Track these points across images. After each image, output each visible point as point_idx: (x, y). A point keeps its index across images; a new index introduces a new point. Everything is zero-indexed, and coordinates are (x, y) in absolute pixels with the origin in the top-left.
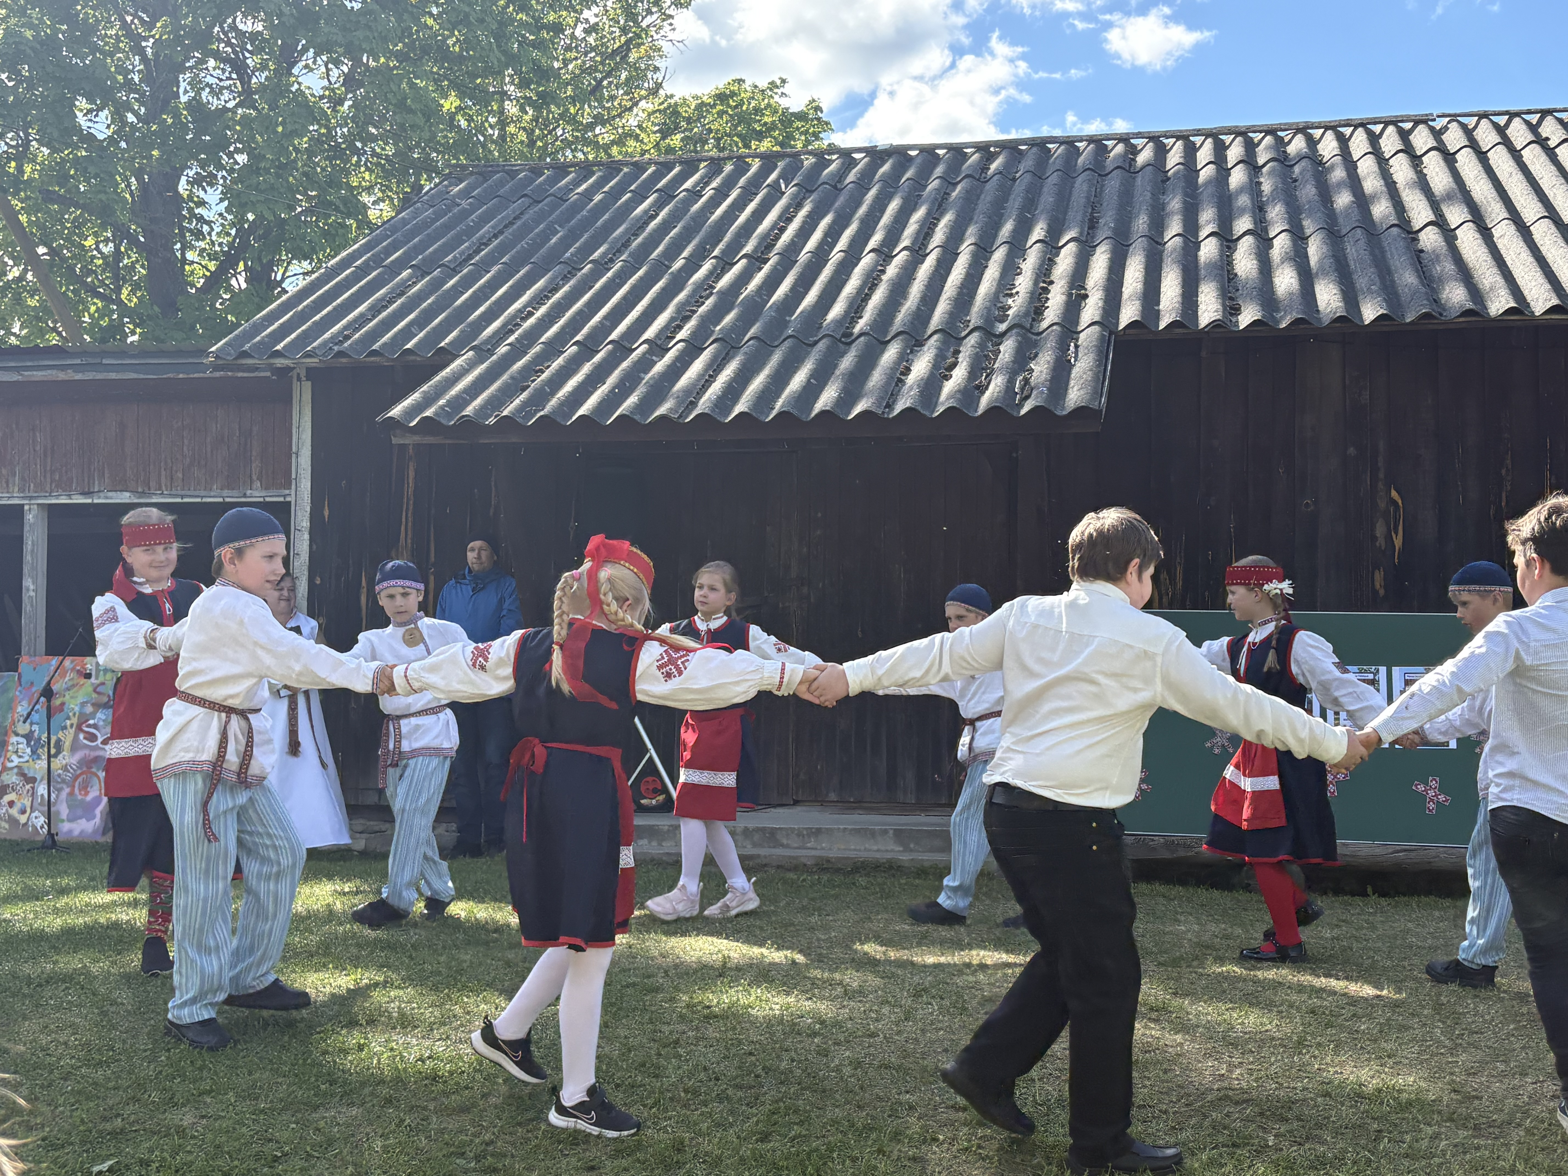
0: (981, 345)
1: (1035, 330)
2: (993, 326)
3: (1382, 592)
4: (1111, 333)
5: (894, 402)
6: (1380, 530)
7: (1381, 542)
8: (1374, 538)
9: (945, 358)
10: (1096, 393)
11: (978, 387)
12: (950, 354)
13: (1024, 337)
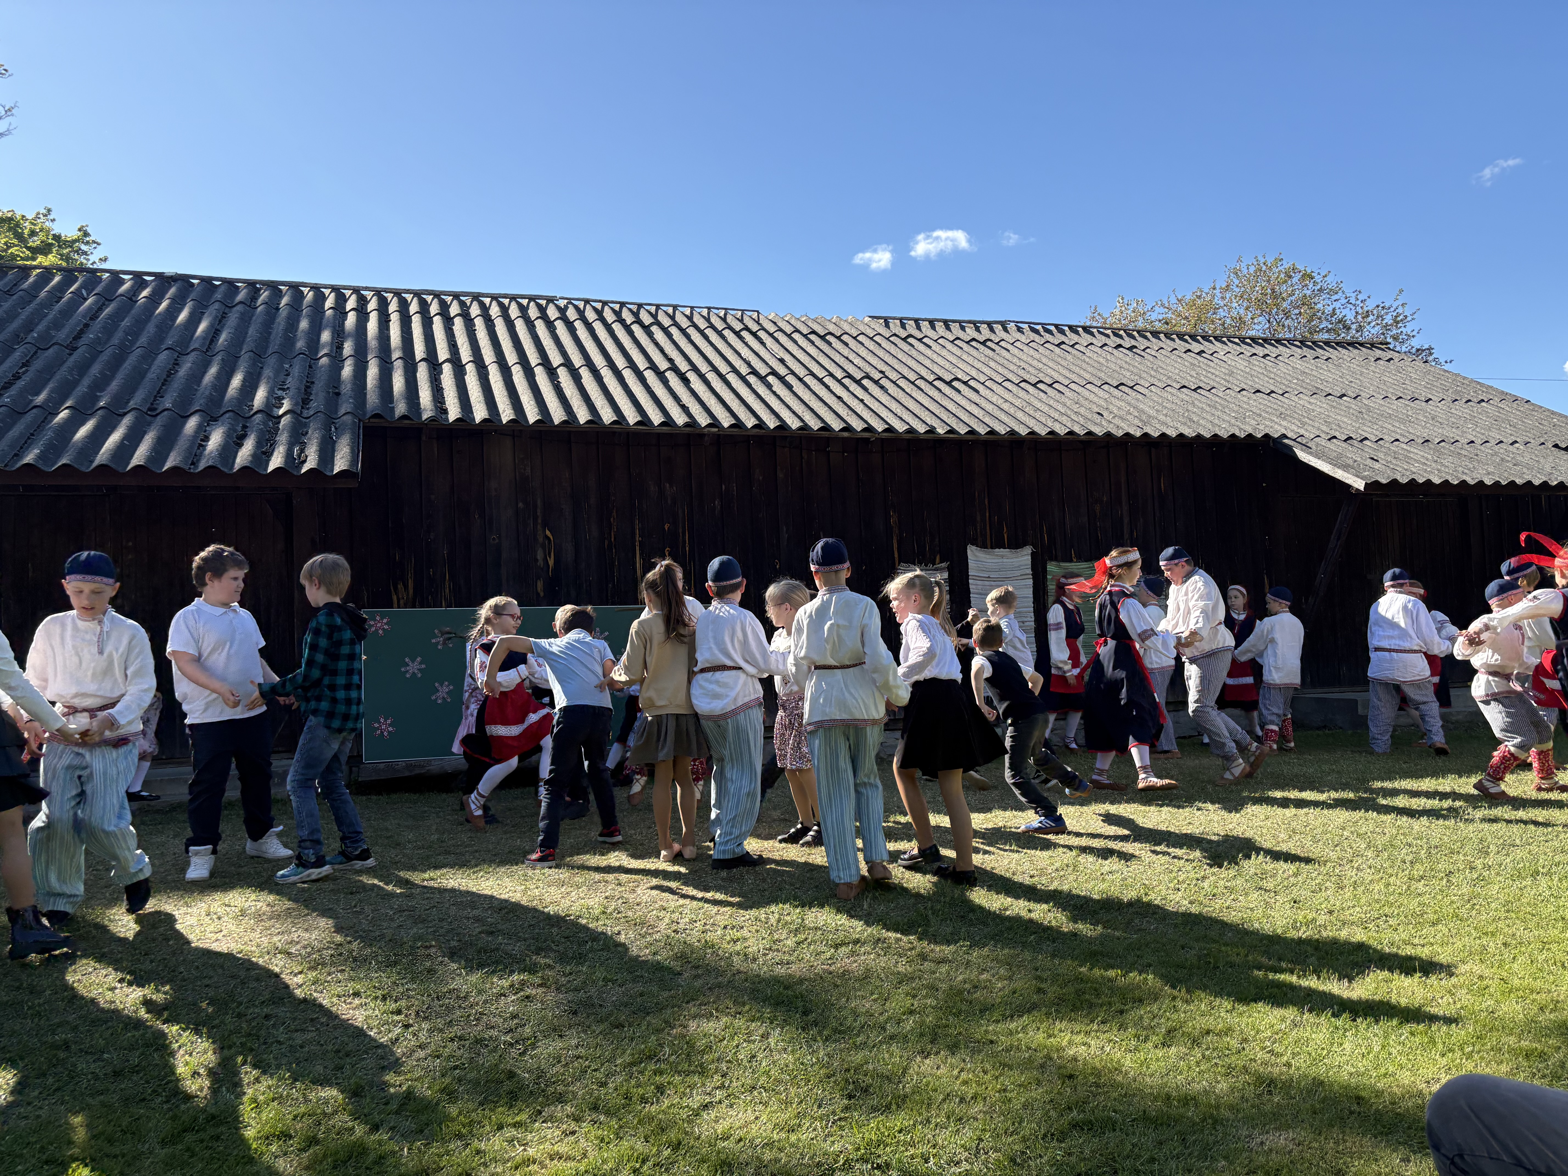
0: (265, 424)
1: (305, 415)
2: (272, 411)
3: (542, 594)
4: (360, 420)
5: (199, 461)
6: (540, 555)
7: (541, 563)
8: (537, 560)
9: (235, 431)
10: (354, 461)
11: (264, 453)
12: (239, 429)
13: (296, 419)
